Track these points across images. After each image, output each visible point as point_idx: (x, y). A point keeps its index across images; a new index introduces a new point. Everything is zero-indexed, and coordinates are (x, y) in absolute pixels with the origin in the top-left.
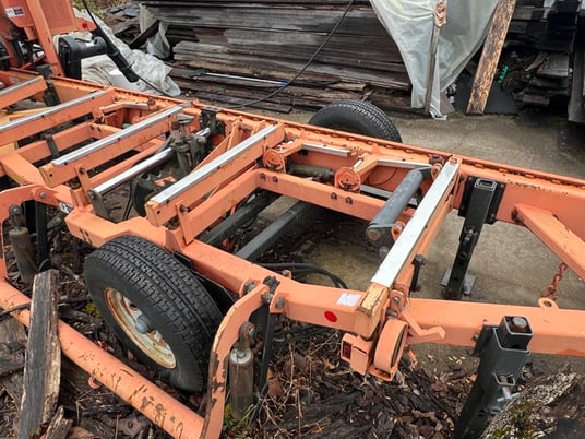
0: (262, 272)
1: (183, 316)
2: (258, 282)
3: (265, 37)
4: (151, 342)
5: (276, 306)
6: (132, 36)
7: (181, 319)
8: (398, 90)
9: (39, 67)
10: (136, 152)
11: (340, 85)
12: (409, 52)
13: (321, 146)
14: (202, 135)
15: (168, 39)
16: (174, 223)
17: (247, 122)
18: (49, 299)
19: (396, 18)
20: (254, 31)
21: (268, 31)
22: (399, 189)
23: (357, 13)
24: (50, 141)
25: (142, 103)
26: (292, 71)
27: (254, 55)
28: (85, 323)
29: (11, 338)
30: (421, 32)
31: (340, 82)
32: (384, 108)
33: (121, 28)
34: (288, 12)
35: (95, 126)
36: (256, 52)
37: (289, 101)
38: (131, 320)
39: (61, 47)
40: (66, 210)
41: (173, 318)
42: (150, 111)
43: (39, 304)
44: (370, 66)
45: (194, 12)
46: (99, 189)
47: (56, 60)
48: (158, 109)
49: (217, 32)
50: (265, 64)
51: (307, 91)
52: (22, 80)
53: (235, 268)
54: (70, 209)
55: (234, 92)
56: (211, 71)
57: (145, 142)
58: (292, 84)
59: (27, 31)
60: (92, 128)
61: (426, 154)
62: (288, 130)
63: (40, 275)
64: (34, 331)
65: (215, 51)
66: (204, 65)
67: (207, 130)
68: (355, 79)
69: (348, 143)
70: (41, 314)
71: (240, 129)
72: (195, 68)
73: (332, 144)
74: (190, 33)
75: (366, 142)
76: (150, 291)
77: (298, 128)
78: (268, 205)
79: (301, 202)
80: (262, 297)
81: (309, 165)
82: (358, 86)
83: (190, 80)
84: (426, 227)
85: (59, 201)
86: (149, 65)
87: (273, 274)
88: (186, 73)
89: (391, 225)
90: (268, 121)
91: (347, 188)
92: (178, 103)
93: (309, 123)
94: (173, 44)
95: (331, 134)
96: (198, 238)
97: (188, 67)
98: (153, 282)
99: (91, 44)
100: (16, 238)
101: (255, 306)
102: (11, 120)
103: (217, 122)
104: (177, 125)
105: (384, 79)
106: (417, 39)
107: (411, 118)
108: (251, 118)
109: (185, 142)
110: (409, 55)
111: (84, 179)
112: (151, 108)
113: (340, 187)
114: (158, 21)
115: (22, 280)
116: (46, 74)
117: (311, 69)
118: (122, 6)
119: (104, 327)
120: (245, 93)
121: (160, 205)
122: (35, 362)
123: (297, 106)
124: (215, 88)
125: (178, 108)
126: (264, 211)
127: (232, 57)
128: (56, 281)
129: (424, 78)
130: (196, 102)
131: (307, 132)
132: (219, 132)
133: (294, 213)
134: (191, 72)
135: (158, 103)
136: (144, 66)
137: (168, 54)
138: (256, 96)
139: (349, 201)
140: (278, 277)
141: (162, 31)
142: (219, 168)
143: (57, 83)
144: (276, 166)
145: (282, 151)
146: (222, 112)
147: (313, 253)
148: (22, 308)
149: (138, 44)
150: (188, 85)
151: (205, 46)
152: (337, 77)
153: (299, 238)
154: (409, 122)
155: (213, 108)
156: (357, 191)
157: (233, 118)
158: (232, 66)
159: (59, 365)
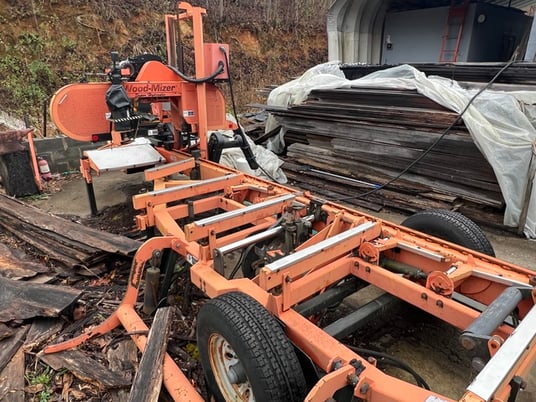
0: (348, 354)
1: (275, 375)
2: (345, 362)
3: (366, 147)
4: (235, 394)
5: (361, 390)
6: (257, 135)
7: (273, 378)
8: (490, 207)
9: (193, 151)
10: (252, 226)
11: (431, 195)
12: (505, 175)
13: (415, 248)
14: (308, 220)
15: (285, 140)
16: (277, 290)
17: (348, 216)
18: (164, 331)
19: (493, 145)
20: (358, 142)
21: (370, 143)
22: (496, 303)
23: (454, 137)
24: (191, 206)
25: (263, 187)
26: (387, 177)
27: (354, 160)
28: (183, 360)
29: (126, 357)
30: (519, 159)
31: (432, 191)
32: (478, 223)
33: (251, 128)
34: (390, 130)
35: (224, 199)
36: (356, 158)
37: (379, 200)
38: (222, 367)
39: (211, 139)
40: (191, 261)
41: (267, 375)
42: (269, 195)
43: (156, 334)
44: (463, 182)
45: (310, 123)
46: (222, 250)
47: (205, 148)
48: (275, 194)
49: (326, 139)
50: (364, 168)
51: (398, 195)
52: (179, 159)
53: (324, 343)
54: (195, 261)
55: (331, 187)
56: (315, 168)
57: (261, 218)
58: (385, 188)
59: (193, 126)
60: (222, 200)
61: (526, 274)
62: (384, 228)
63: (161, 309)
64: (146, 356)
65: (322, 153)
66: (310, 163)
67: (312, 217)
68: (445, 191)
69: (442, 249)
70: (156, 342)
71: (341, 220)
72: (302, 164)
73: (426, 247)
74: (304, 138)
75: (461, 251)
76: (253, 345)
77: (394, 228)
78: (356, 291)
79: (387, 295)
80: (348, 377)
81: (401, 263)
82: (448, 198)
83: (297, 173)
84: (527, 348)
85: (188, 253)
86: (267, 158)
87: (359, 358)
88: (294, 167)
89: (488, 337)
90: (367, 218)
91: (439, 291)
92: (292, 192)
93: (402, 224)
94: (288, 143)
95: (425, 238)
96: (292, 307)
97: (297, 163)
98: (256, 337)
99: (233, 139)
100: (151, 275)
101: (341, 385)
102: (167, 187)
103: (322, 211)
104: (291, 210)
105: (476, 196)
106: (514, 165)
107: (502, 235)
108: (352, 213)
109: (294, 224)
110: (504, 177)
111: (212, 239)
112: (270, 192)
113: (431, 289)
114: (280, 127)
115: (143, 310)
116: (196, 156)
117: (404, 177)
118: (254, 113)
119: (197, 368)
120: (342, 190)
121: (272, 273)
122: (142, 383)
123: (387, 207)
124: (316, 182)
125: (291, 196)
126: (351, 296)
127: (334, 159)
128: (171, 318)
129: (520, 199)
130: (308, 193)
131: (402, 233)
132: (322, 220)
133: (381, 304)
134: (298, 166)
135: (275, 189)
136: (262, 158)
137: (282, 151)
138: (350, 193)
139: (441, 305)
140: (364, 363)
141: (282, 133)
142: (322, 250)
143: (202, 164)
144: (370, 258)
145: (377, 246)
146: (328, 204)
147: (392, 348)
148: (141, 334)
149: (261, 141)
150: (294, 176)
151: (313, 148)
152: (429, 187)
153: (379, 330)
154: (500, 239)
155: (320, 199)
156: (449, 296)
157: (336, 211)
158: (333, 166)
159: (159, 391)
